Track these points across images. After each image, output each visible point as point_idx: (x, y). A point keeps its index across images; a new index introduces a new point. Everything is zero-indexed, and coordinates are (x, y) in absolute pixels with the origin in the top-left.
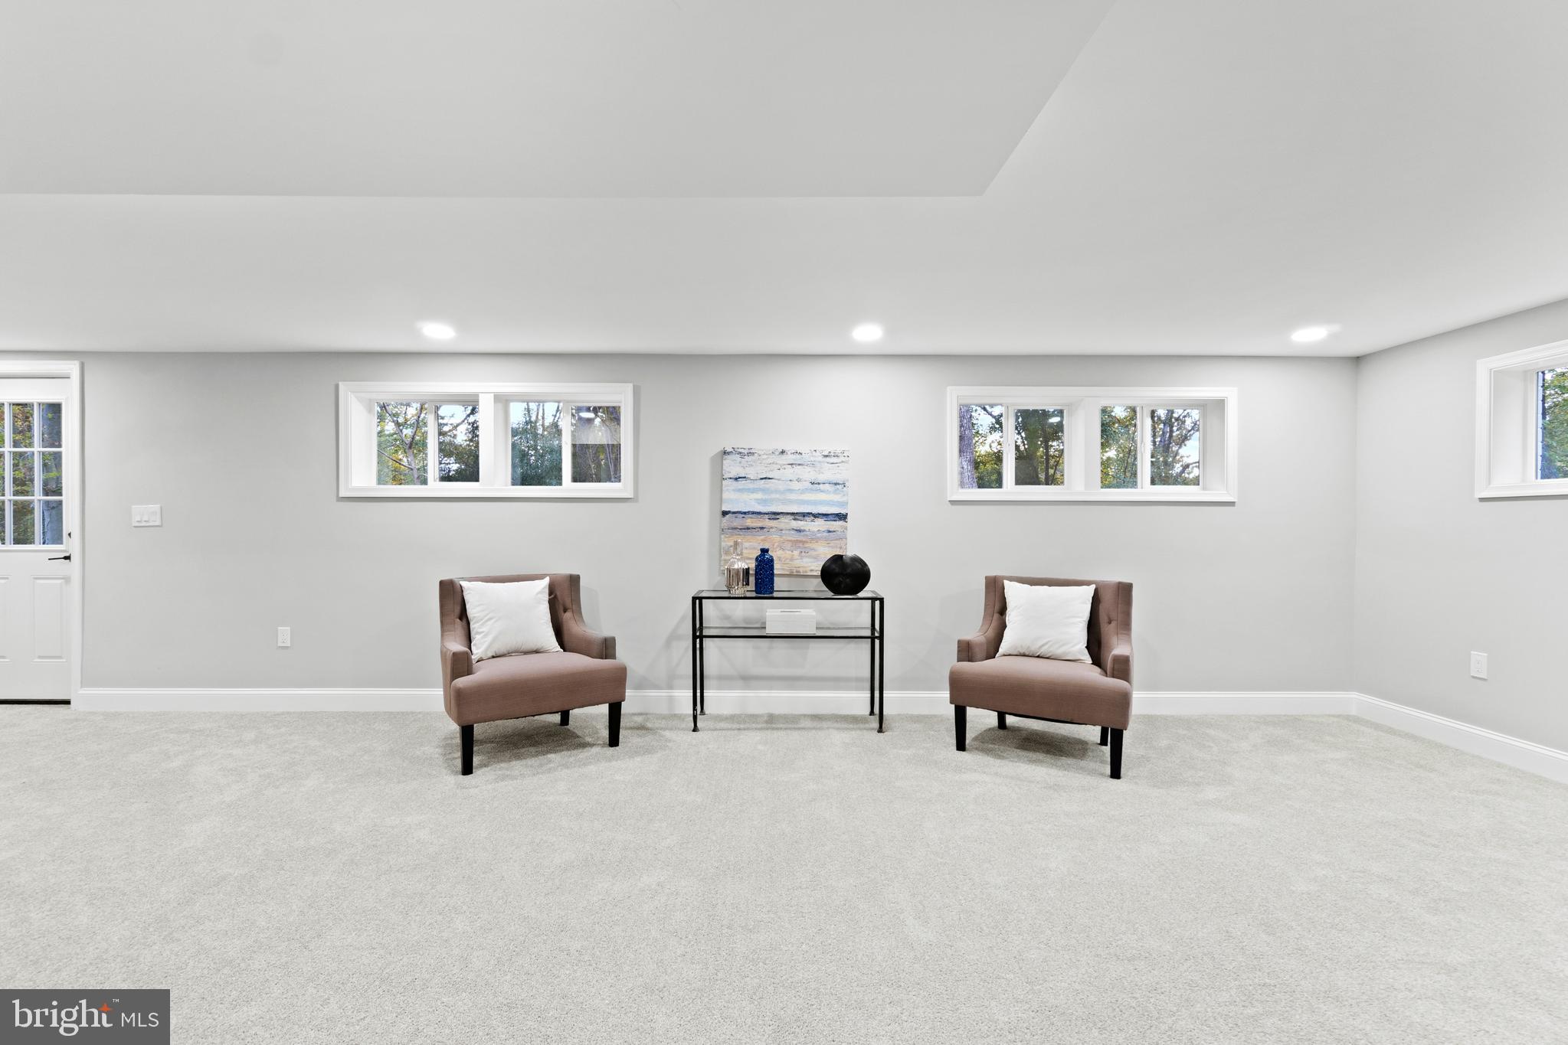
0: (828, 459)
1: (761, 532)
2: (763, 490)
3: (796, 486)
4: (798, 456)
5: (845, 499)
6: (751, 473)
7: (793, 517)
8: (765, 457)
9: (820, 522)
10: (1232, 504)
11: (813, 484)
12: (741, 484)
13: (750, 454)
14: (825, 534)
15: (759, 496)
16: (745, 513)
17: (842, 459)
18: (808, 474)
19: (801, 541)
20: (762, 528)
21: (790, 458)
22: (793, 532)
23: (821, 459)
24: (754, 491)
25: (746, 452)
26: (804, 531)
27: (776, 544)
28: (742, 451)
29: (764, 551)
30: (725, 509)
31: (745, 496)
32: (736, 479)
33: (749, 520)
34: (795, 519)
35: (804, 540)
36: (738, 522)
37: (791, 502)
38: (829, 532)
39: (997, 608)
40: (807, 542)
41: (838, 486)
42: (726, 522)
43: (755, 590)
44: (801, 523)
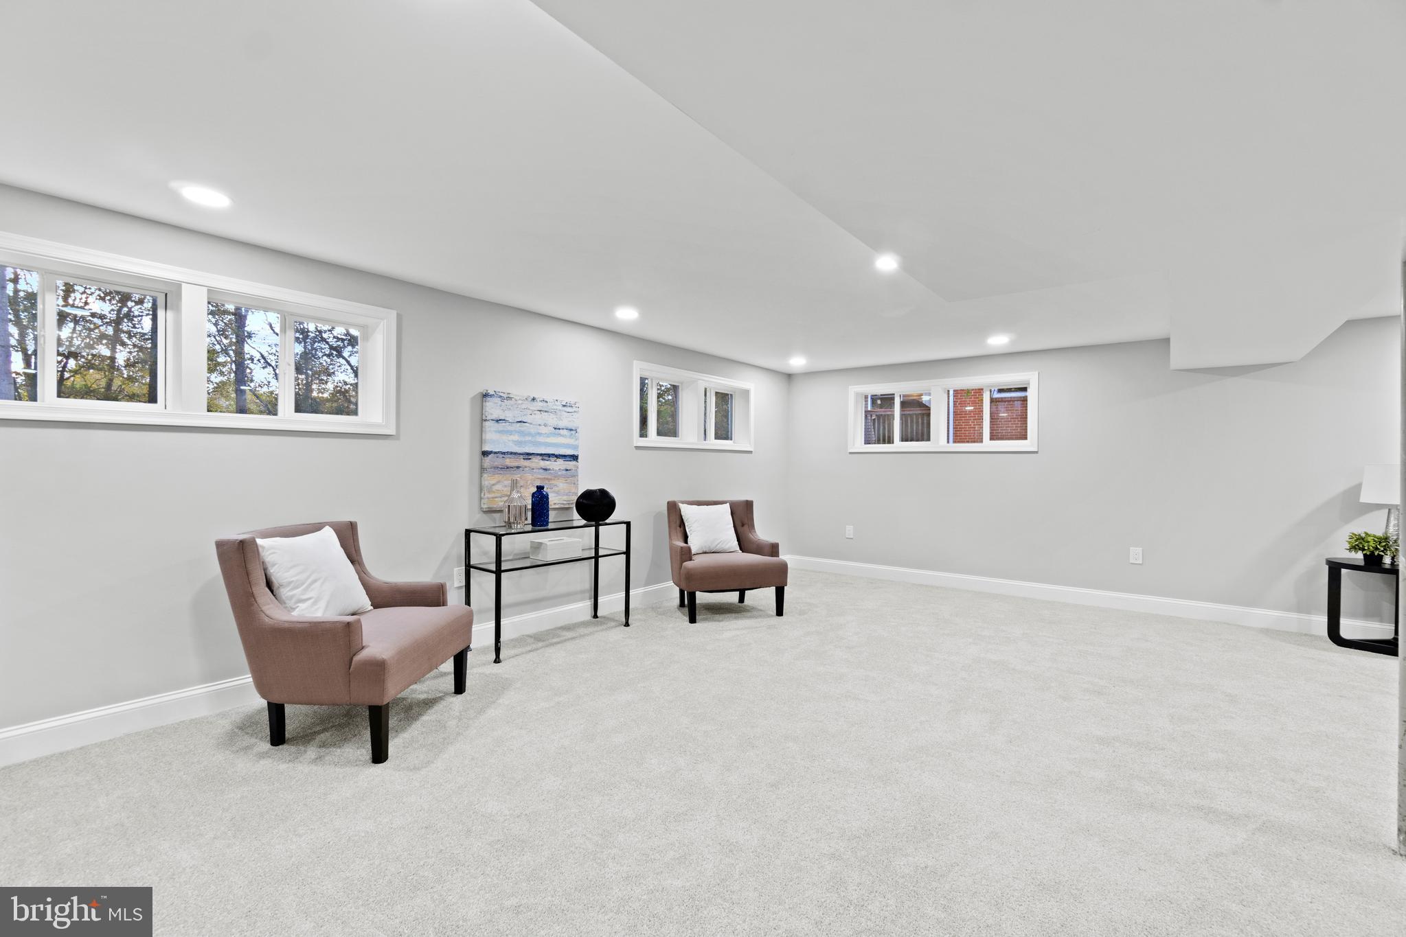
0: (565, 409)
1: (518, 471)
2: (522, 433)
3: (543, 430)
4: (545, 404)
5: (576, 443)
6: (509, 415)
7: (541, 458)
8: (520, 402)
9: (560, 461)
10: (751, 452)
11: (555, 429)
12: (501, 426)
13: (509, 398)
14: (564, 472)
15: (516, 437)
16: (504, 453)
17: (574, 409)
18: (552, 420)
19: (547, 479)
20: (518, 467)
21: (539, 405)
22: (542, 471)
23: (560, 408)
24: (510, 433)
25: (505, 396)
26: (549, 470)
27: (529, 482)
28: (502, 394)
29: (540, 488)
30: (487, 448)
31: (505, 438)
32: (497, 421)
33: (508, 460)
34: (542, 460)
35: (549, 477)
36: (499, 461)
37: (540, 444)
38: (567, 470)
39: (678, 522)
40: (551, 479)
41: (572, 432)
42: (488, 461)
43: (533, 524)
44: (548, 463)
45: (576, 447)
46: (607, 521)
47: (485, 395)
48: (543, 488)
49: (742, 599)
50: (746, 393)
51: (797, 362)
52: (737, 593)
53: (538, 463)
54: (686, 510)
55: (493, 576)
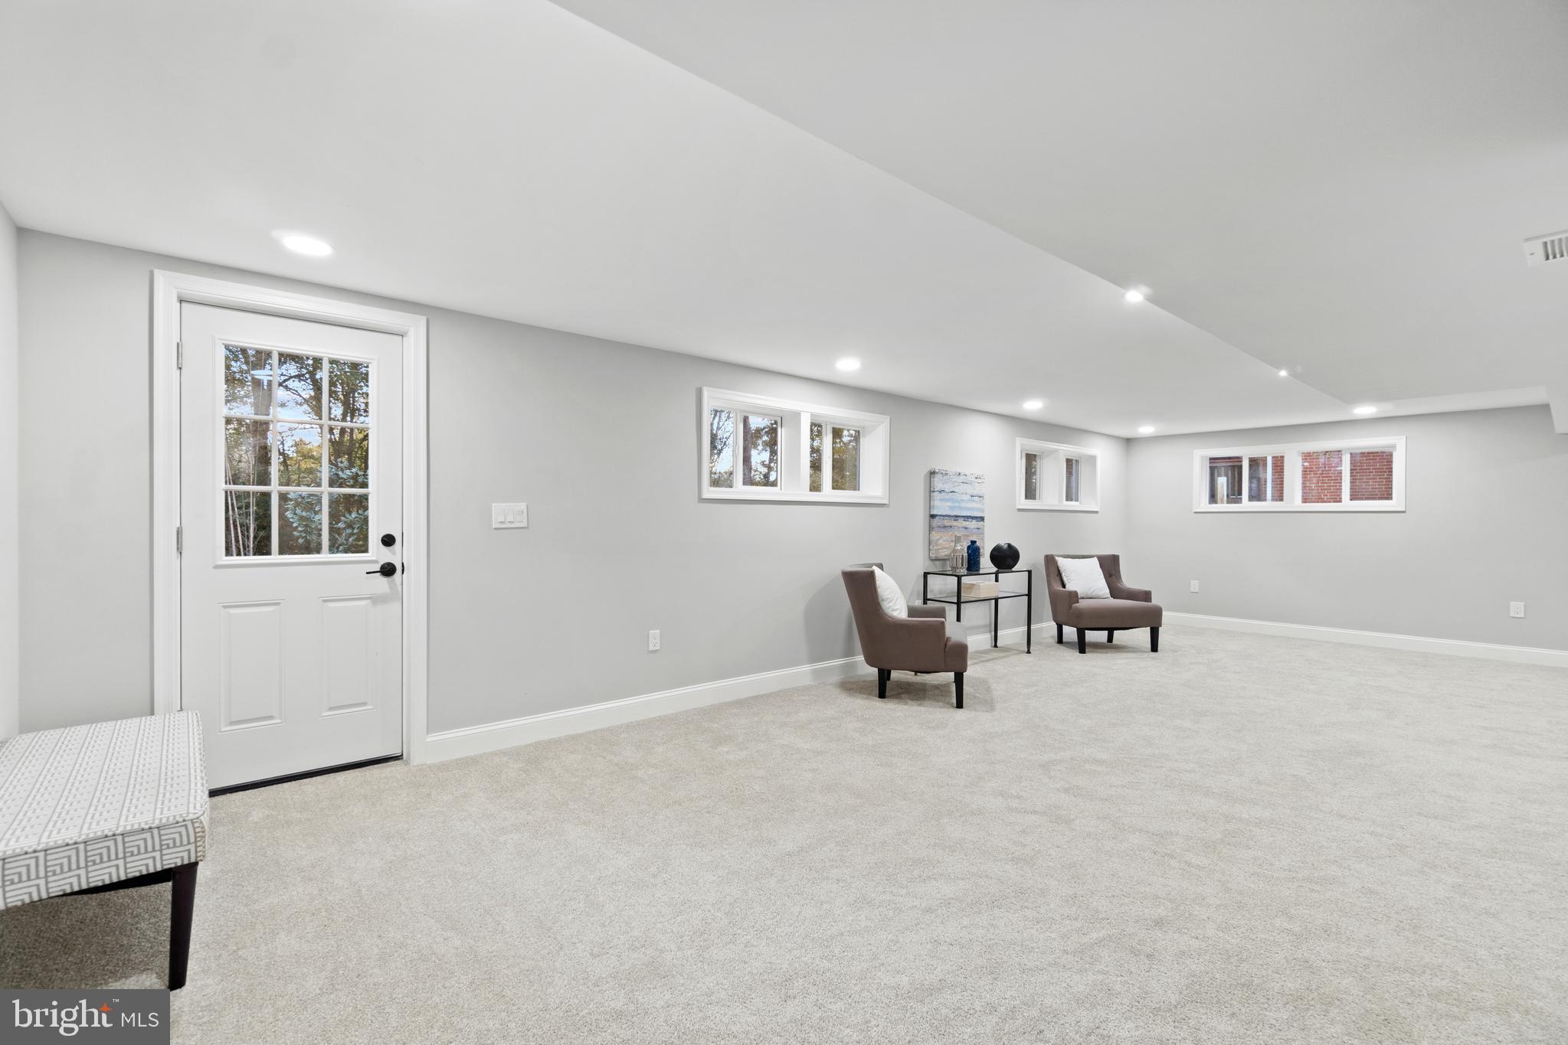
0: (977, 480)
1: (951, 529)
2: (952, 500)
3: (965, 497)
4: (966, 477)
5: (979, 507)
6: (946, 487)
7: (963, 519)
8: (952, 477)
9: (974, 522)
10: (1097, 512)
11: (971, 497)
12: (941, 495)
13: (946, 474)
14: (977, 530)
15: (950, 504)
16: (944, 516)
17: (982, 480)
18: (970, 490)
19: (967, 536)
20: (951, 527)
21: (962, 479)
22: (964, 529)
23: (974, 480)
24: (947, 500)
25: (943, 472)
26: (968, 528)
28: (941, 472)
29: (973, 542)
30: (933, 512)
31: (943, 504)
32: (939, 492)
33: (946, 521)
35: (968, 534)
36: (938, 522)
37: (962, 508)
39: (1056, 572)
40: (969, 536)
41: (981, 498)
42: (935, 522)
43: (968, 569)
44: (967, 523)
45: (983, 511)
46: (1013, 569)
47: (932, 473)
48: (975, 542)
49: (1110, 639)
50: (1092, 459)
51: (1146, 430)
52: (1106, 633)
53: (962, 523)
54: (1061, 561)
55: (955, 606)
